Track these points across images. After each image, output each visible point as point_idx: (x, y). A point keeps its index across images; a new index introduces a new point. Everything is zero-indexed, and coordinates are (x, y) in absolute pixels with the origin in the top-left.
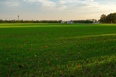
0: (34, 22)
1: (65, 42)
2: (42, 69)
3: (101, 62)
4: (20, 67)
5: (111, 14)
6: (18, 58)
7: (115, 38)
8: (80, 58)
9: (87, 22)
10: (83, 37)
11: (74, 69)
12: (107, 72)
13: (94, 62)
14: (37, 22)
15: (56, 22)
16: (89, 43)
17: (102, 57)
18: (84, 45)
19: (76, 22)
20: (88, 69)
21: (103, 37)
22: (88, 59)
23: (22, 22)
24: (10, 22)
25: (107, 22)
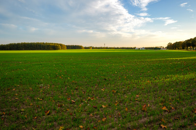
0: (116, 48)
1: (138, 63)
2: (120, 82)
3: (166, 80)
4: (105, 80)
5: (176, 43)
6: (104, 73)
7: (179, 61)
8: (150, 76)
9: (156, 48)
10: (152, 60)
11: (145, 83)
12: (172, 88)
13: (161, 80)
14: (118, 48)
15: (131, 48)
16: (157, 64)
17: (168, 76)
18: (153, 66)
19: (146, 48)
20: (156, 85)
21: (169, 60)
22: (156, 77)
23: (107, 48)
24: (99, 48)
25: (173, 49)
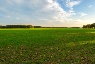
0: (58, 28)
1: (69, 35)
2: (60, 44)
3: (83, 43)
4: (53, 43)
5: (87, 25)
6: (52, 40)
8: (74, 41)
9: (77, 28)
10: (76, 33)
11: (72, 45)
13: (80, 43)
14: (59, 28)
15: (65, 28)
16: (78, 36)
17: (83, 41)
18: (76, 36)
19: (73, 28)
20: (78, 46)
21: (84, 33)
22: (77, 42)
23: (53, 28)
24: (49, 28)
25: (86, 28)
